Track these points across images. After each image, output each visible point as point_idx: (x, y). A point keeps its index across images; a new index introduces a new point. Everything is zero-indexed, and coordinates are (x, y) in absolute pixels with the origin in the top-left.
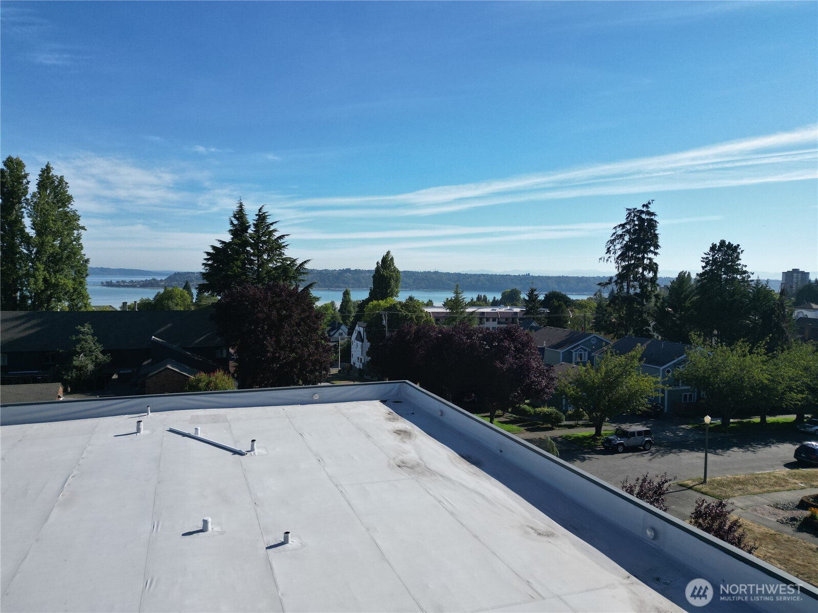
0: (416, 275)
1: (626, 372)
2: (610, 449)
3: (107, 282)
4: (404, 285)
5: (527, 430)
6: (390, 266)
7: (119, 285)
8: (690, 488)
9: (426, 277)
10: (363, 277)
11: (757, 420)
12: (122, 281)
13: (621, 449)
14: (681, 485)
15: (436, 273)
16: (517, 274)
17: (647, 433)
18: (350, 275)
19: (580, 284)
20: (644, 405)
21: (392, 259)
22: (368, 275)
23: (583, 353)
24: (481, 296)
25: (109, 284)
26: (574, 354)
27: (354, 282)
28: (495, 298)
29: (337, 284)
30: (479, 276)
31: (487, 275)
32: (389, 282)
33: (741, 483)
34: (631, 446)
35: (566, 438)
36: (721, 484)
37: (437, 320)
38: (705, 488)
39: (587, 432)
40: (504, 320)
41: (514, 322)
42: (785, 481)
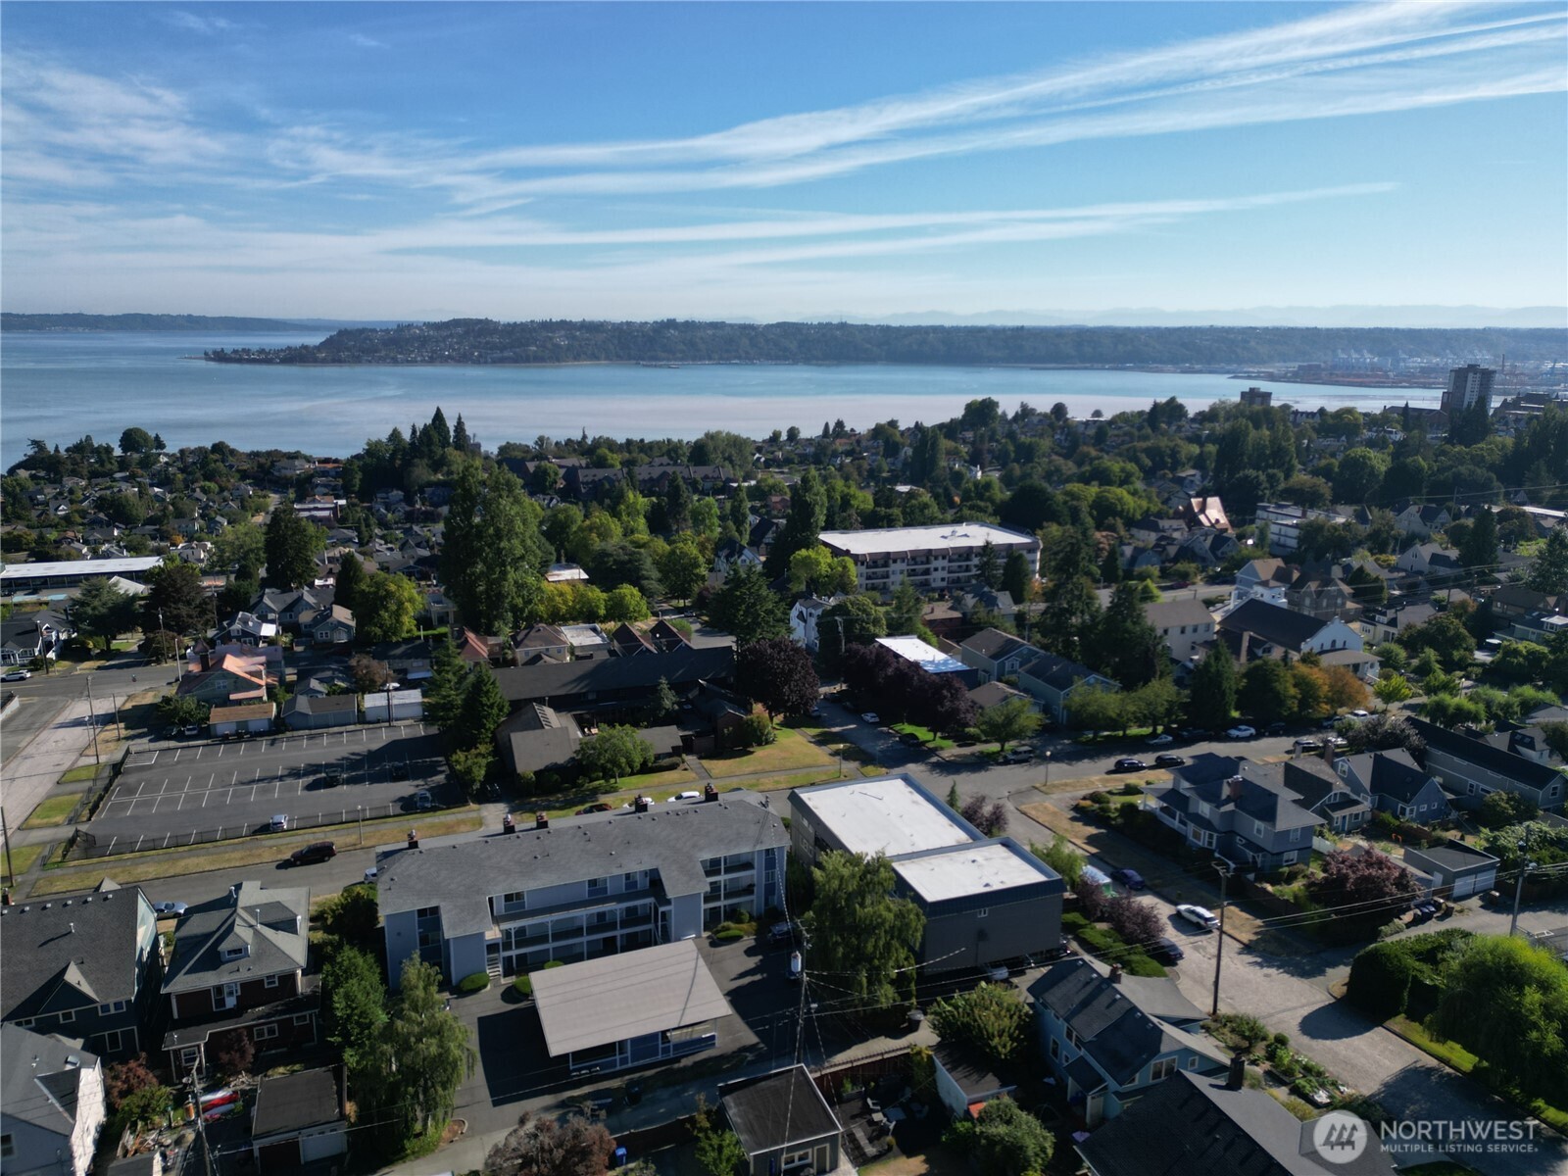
0: (804, 332)
1: (1018, 715)
2: (1006, 762)
3: (215, 352)
4: (781, 353)
5: (958, 746)
7: (240, 357)
8: (1036, 788)
9: (824, 335)
10: (702, 338)
12: (244, 349)
13: (1012, 762)
14: (1032, 787)
15: (843, 326)
17: (1030, 752)
18: (676, 333)
20: (1029, 734)
23: (1015, 663)
25: (220, 357)
26: (1007, 664)
27: (684, 347)
29: (653, 353)
32: (813, 508)
33: (1066, 785)
34: (1020, 759)
35: (982, 753)
36: (1054, 786)
37: (875, 562)
38: (1043, 789)
39: (995, 747)
40: (956, 557)
41: (968, 559)
42: (1093, 783)
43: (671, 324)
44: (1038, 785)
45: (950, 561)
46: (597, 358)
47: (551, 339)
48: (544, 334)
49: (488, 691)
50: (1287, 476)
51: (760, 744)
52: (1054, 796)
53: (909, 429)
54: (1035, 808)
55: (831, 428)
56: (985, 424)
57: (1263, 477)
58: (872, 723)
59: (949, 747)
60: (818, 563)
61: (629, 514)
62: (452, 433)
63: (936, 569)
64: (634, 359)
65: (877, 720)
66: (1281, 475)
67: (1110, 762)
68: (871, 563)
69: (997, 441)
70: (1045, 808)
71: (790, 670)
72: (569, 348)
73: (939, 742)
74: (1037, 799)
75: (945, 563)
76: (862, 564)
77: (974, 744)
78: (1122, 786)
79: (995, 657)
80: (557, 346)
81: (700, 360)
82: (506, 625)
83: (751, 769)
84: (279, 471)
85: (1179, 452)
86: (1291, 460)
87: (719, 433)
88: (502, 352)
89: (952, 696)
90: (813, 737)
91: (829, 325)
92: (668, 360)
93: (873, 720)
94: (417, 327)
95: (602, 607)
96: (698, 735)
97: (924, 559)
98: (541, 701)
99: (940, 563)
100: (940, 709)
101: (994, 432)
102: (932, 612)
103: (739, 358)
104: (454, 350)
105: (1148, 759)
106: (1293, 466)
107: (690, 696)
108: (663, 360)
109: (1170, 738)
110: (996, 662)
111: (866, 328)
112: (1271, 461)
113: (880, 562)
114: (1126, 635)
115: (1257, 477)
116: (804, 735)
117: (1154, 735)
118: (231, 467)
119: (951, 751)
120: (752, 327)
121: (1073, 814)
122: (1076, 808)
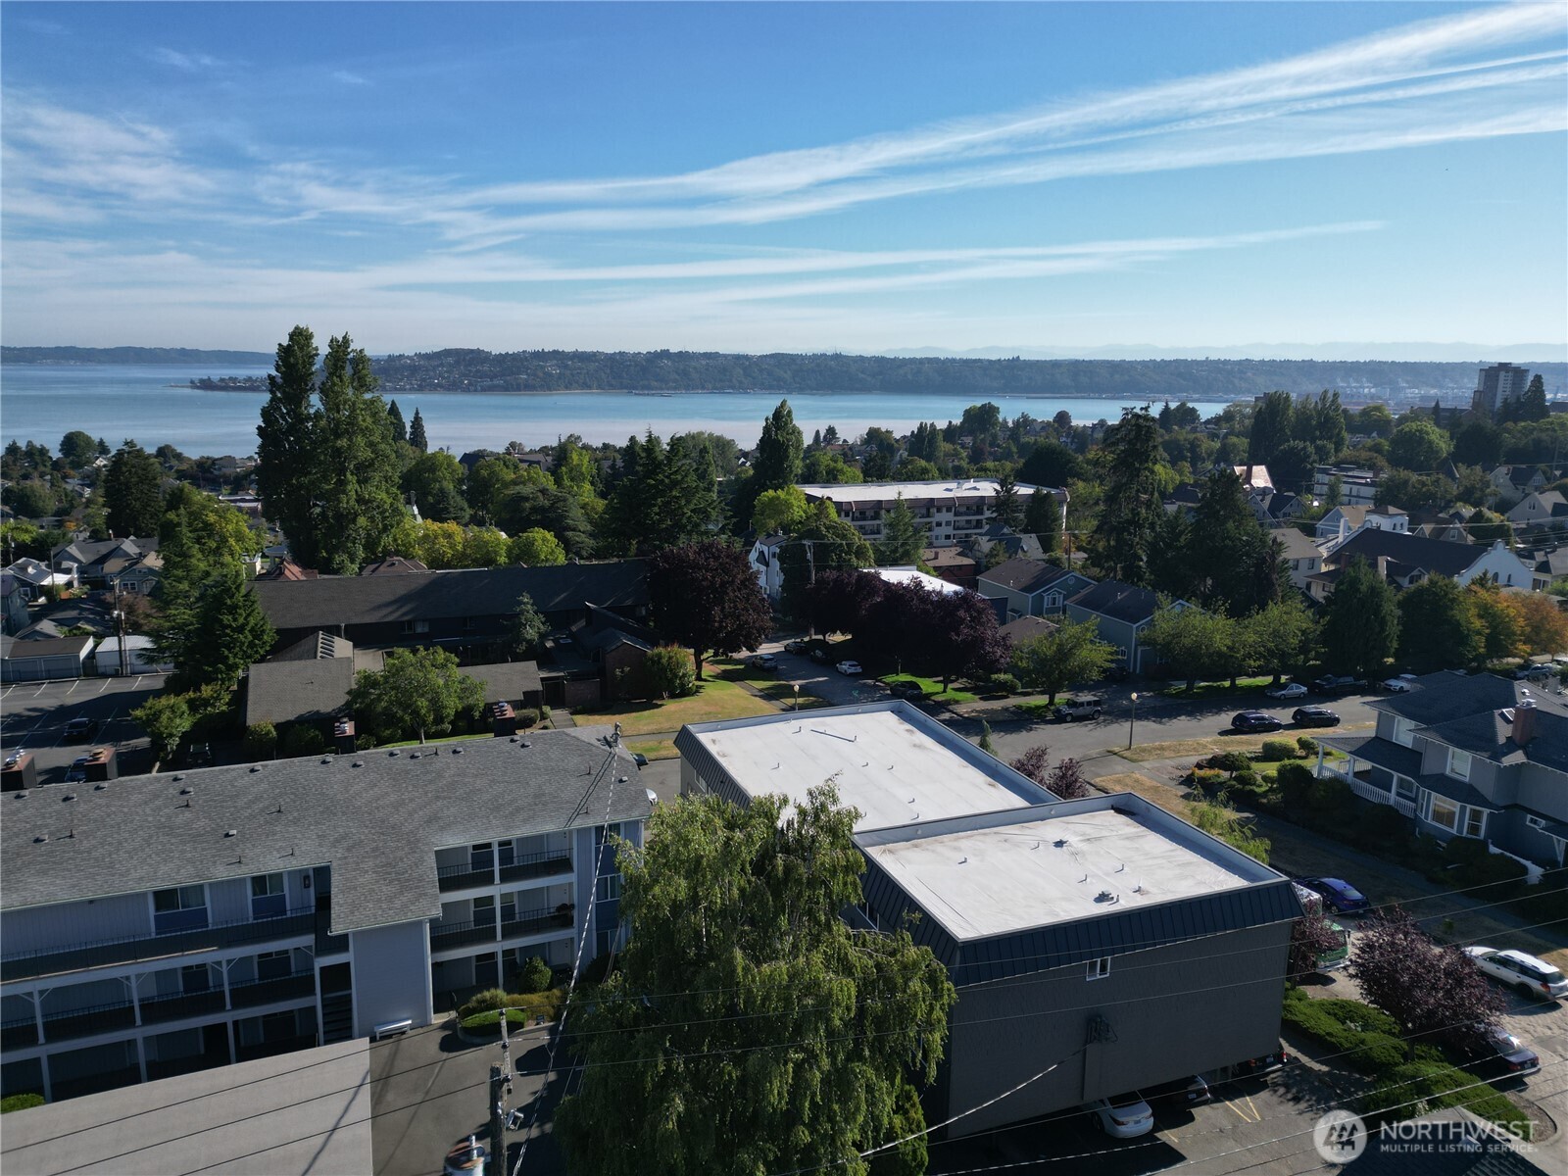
0: (798, 362)
1: (1077, 645)
2: (1060, 719)
3: (202, 381)
4: (775, 383)
5: (981, 699)
6: (786, 424)
7: (225, 385)
8: (1115, 754)
9: (818, 365)
10: (695, 368)
11: (1227, 684)
12: (231, 378)
13: (1069, 718)
14: (1109, 752)
15: (837, 357)
16: (994, 357)
17: (1096, 703)
18: (670, 364)
19: (1117, 376)
20: (1095, 675)
21: (790, 412)
22: (704, 362)
23: (1057, 596)
24: (926, 424)
25: (207, 385)
26: (1046, 598)
27: (677, 377)
28: (950, 422)
29: (646, 382)
30: (922, 361)
31: (937, 360)
32: (786, 450)
33: (1162, 748)
34: (1079, 715)
35: (1019, 707)
36: (1144, 750)
37: (862, 513)
38: (1127, 754)
39: (1041, 700)
40: (964, 509)
41: (980, 512)
42: (1204, 747)
43: (665, 354)
44: (1116, 749)
45: (956, 515)
46: (590, 388)
47: (542, 367)
48: (535, 363)
49: (235, 607)
50: (1337, 450)
51: (673, 696)
52: (1146, 764)
53: (904, 437)
54: (1119, 781)
55: (822, 435)
56: (984, 430)
57: (1311, 449)
58: (851, 675)
59: (966, 701)
60: (789, 506)
61: (572, 480)
62: (408, 429)
63: (939, 524)
64: (626, 388)
65: (859, 670)
66: (1331, 446)
67: (1226, 719)
68: (857, 514)
69: (998, 446)
70: (1137, 781)
71: (723, 584)
72: (560, 376)
73: (950, 694)
74: (1119, 768)
75: (950, 517)
76: (847, 515)
77: (1006, 697)
78: (1259, 748)
79: (1028, 589)
80: (550, 375)
81: (693, 389)
82: (352, 561)
83: (653, 727)
84: (220, 469)
85: (1199, 446)
86: (1340, 432)
87: (700, 434)
88: (491, 381)
89: (973, 619)
90: (761, 690)
91: (824, 355)
92: (662, 389)
93: (852, 670)
94: (408, 357)
95: (503, 552)
96: (575, 678)
97: (924, 511)
98: (333, 630)
99: (945, 516)
100: (955, 637)
101: (995, 437)
102: (936, 558)
103: (733, 388)
104: (443, 378)
105: (1284, 715)
106: (1342, 439)
107: (574, 629)
108: (656, 389)
109: (1304, 689)
110: (1031, 596)
111: (861, 359)
112: (1318, 433)
113: (870, 513)
114: (1228, 542)
115: (1305, 448)
116: (749, 689)
117: (1276, 685)
118: (171, 468)
119: (970, 705)
120: (746, 357)
121: (1184, 790)
122: (1188, 781)
